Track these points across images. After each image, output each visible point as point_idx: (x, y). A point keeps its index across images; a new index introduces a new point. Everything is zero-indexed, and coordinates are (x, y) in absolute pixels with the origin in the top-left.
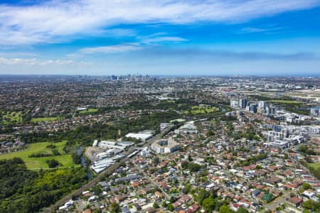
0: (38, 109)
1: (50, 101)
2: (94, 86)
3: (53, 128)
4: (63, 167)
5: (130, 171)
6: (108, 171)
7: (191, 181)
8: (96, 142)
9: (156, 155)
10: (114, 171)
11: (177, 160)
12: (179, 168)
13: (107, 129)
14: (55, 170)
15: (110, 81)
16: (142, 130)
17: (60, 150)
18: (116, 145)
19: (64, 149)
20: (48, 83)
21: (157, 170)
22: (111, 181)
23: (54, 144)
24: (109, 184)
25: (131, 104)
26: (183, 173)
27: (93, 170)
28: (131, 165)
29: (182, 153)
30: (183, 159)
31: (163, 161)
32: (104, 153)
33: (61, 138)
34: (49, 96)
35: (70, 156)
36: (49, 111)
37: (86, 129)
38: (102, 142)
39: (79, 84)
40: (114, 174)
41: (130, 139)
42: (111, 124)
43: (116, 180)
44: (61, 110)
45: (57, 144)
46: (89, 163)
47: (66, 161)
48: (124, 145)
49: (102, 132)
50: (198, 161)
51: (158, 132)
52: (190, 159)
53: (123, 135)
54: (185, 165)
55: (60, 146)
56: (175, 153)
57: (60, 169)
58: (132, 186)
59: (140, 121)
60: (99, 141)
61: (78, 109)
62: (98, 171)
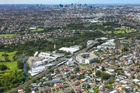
0: (3, 28)
1: (13, 23)
2: (46, 12)
3: (8, 42)
4: (10, 71)
5: (56, 76)
6: (40, 76)
7: (100, 87)
8: (37, 53)
9: (78, 65)
10: (44, 76)
11: (93, 70)
12: (94, 76)
13: (47, 44)
14: (4, 73)
15: (58, 8)
16: (73, 45)
17: (11, 58)
18: (51, 56)
19: (14, 58)
20: (15, 10)
21: (76, 76)
22: (40, 83)
23: (7, 53)
24: (39, 85)
25: (69, 26)
26: (96, 80)
27: (30, 74)
28: (58, 72)
29: (98, 65)
30: (98, 69)
31: (82, 70)
32: (41, 62)
33: (13, 50)
34: (13, 19)
35: (16, 62)
36: (10, 30)
37: (32, 43)
38: (41, 53)
39: (35, 10)
40: (44, 78)
41: (62, 52)
42: (50, 40)
43: (44, 83)
44: (18, 29)
45: (9, 54)
46: (29, 68)
47: (13, 66)
48: (57, 56)
49: (43, 46)
50: (109, 71)
51: (85, 47)
52: (103, 69)
53: (57, 48)
54: (98, 74)
55: (11, 55)
56: (93, 64)
57: (7, 72)
58: (54, 88)
59: (72, 38)
60: (39, 53)
61: (31, 28)
62: (33, 75)
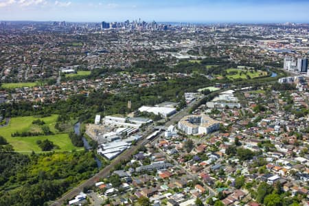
0: (8, 70)
1: (22, 59)
2: (79, 38)
3: (37, 97)
4: (62, 151)
5: (153, 157)
6: (124, 157)
7: (243, 172)
8: (98, 117)
9: (186, 137)
10: (132, 157)
11: (219, 144)
12: (223, 156)
13: (110, 100)
14: (51, 154)
15: (99, 30)
16: (160, 102)
17: (52, 129)
18: (126, 122)
19: (57, 126)
21: (192, 157)
22: (131, 170)
23: (41, 119)
24: (129, 173)
25: (138, 65)
26: (230, 162)
27: (103, 155)
28: (154, 150)
29: (226, 135)
30: (226, 143)
31: (199, 145)
32: (112, 133)
33: (50, 112)
34: (19, 52)
35: (66, 136)
36: (24, 74)
37: (82, 99)
38: (107, 117)
39: (56, 34)
40: (133, 161)
41: (145, 115)
42: (114, 92)
43: (138, 169)
44: (40, 72)
45: (46, 120)
46: (95, 145)
47: (63, 142)
48: (139, 123)
49: (105, 104)
50: (250, 146)
51: (184, 105)
52: (237, 143)
53: (135, 108)
54: (231, 151)
55: (51, 121)
56: (213, 134)
57: (57, 153)
58: (160, 177)
59: (155, 89)
60: (102, 117)
61: (64, 71)
62: (110, 156)
